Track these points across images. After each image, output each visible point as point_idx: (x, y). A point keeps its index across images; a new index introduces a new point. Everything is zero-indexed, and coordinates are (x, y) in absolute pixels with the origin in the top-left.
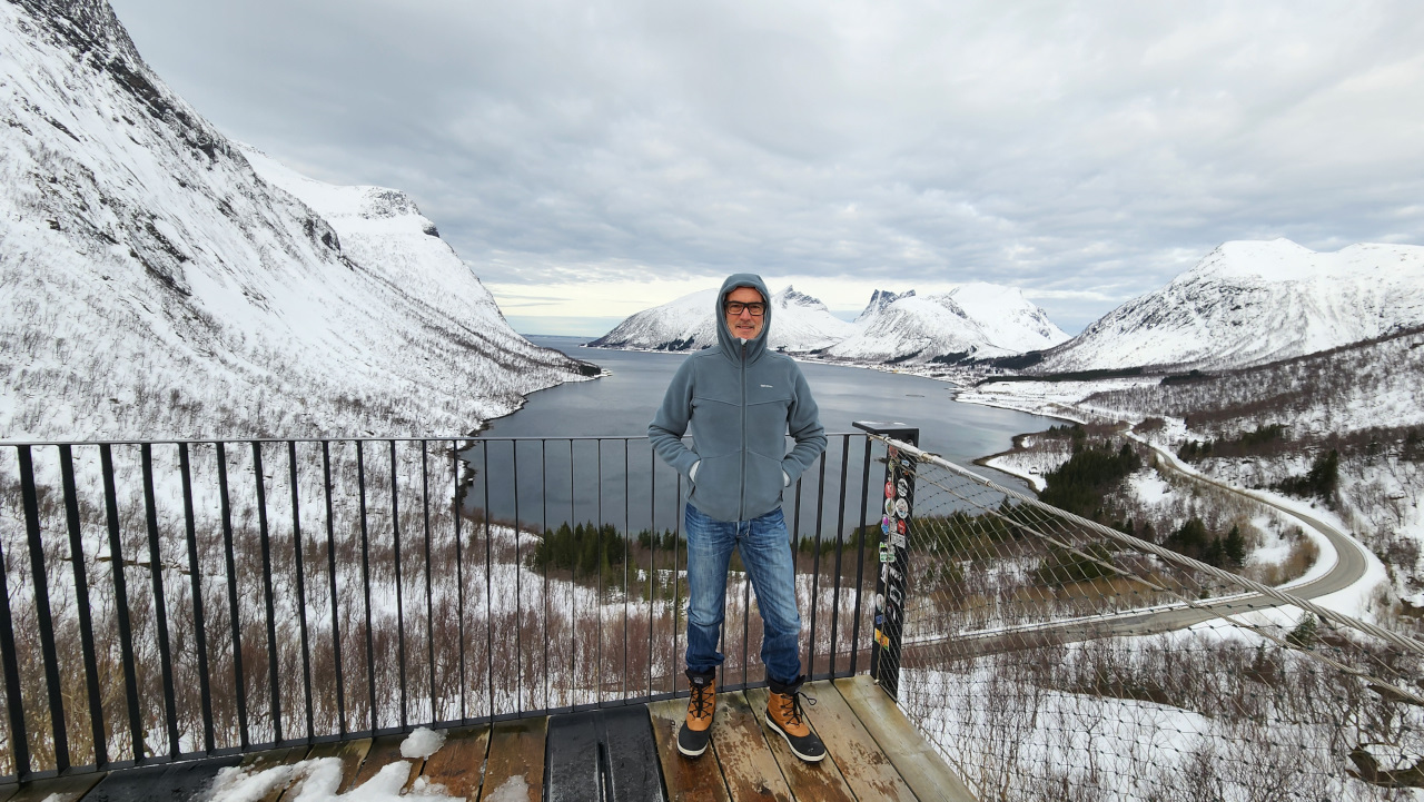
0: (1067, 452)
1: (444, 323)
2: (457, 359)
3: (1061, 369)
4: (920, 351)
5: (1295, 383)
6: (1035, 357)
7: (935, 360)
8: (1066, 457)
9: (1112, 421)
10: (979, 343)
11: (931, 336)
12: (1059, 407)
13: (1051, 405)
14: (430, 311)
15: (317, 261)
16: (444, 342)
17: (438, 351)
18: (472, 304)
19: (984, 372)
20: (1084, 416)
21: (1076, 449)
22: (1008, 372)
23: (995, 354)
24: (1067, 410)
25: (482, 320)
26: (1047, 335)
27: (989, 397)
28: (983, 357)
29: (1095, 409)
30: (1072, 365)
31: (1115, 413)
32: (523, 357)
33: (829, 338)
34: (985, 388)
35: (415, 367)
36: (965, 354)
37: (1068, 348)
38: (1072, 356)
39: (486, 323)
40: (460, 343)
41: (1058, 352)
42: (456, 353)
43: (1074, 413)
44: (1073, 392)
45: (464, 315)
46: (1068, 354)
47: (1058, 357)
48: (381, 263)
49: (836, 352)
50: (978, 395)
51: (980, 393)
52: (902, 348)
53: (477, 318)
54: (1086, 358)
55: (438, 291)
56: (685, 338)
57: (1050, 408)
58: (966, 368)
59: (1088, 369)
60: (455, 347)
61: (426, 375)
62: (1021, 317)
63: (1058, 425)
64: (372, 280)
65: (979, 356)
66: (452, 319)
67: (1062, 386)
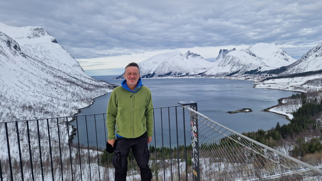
0: (300, 104)
1: (62, 74)
2: (67, 87)
3: (294, 72)
4: (239, 70)
6: (284, 69)
7: (246, 73)
8: (300, 106)
9: (316, 90)
10: (262, 66)
11: (243, 64)
12: (295, 87)
13: (292, 86)
14: (56, 70)
15: (12, 56)
16: (62, 82)
17: (60, 85)
18: (71, 66)
19: (265, 76)
20: (305, 90)
21: (304, 102)
22: (274, 75)
23: (268, 69)
24: (298, 88)
25: (75, 72)
26: (287, 60)
27: (267, 85)
28: (264, 71)
29: (309, 86)
30: (298, 71)
31: (317, 87)
32: (92, 85)
33: (205, 69)
34: (266, 82)
35: (51, 92)
36: (257, 70)
37: (297, 64)
38: (298, 67)
39: (77, 73)
40: (68, 81)
41: (293, 66)
42: (67, 85)
43: (301, 89)
44: (300, 81)
45: (69, 71)
46: (296, 67)
47: (293, 68)
48: (36, 54)
49: (208, 73)
50: (263, 85)
51: (264, 84)
52: (233, 70)
53: (74, 72)
54: (303, 68)
55: (58, 62)
56: (152, 73)
57: (291, 88)
58: (258, 75)
59: (305, 71)
60: (66, 83)
61: (55, 94)
62: (277, 54)
63: (295, 94)
64: (33, 61)
65: (262, 70)
66: (64, 73)
67: (295, 79)
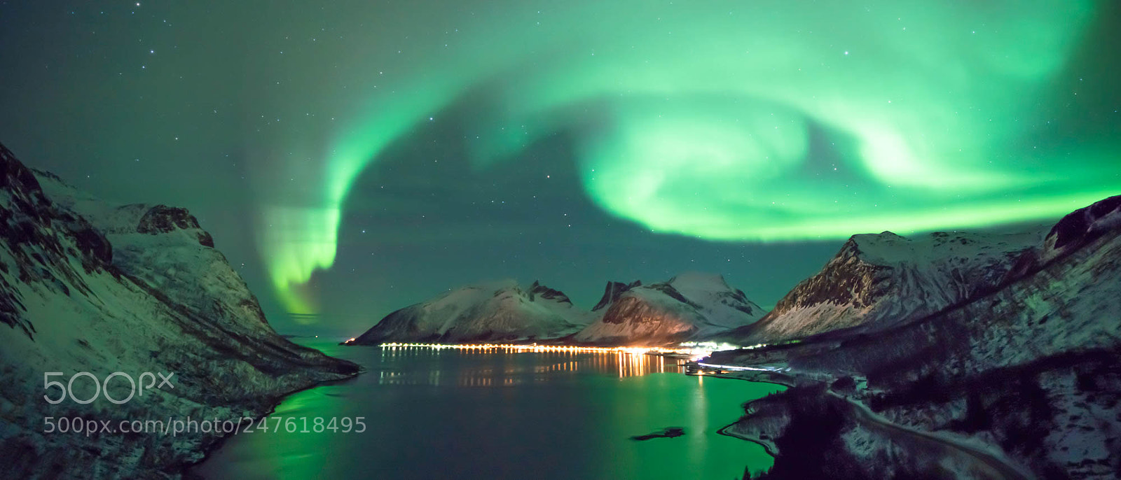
0: (786, 414)
5: (931, 338)
8: (786, 419)
9: (814, 382)
10: (699, 323)
11: (659, 318)
23: (713, 331)
26: (749, 312)
28: (704, 335)
31: (814, 375)
33: (573, 326)
36: (689, 333)
37: (767, 322)
38: (772, 328)
40: (218, 347)
46: (769, 327)
47: (762, 330)
52: (637, 331)
54: (782, 329)
60: (210, 350)
62: (726, 299)
64: (137, 288)
65: (700, 333)
